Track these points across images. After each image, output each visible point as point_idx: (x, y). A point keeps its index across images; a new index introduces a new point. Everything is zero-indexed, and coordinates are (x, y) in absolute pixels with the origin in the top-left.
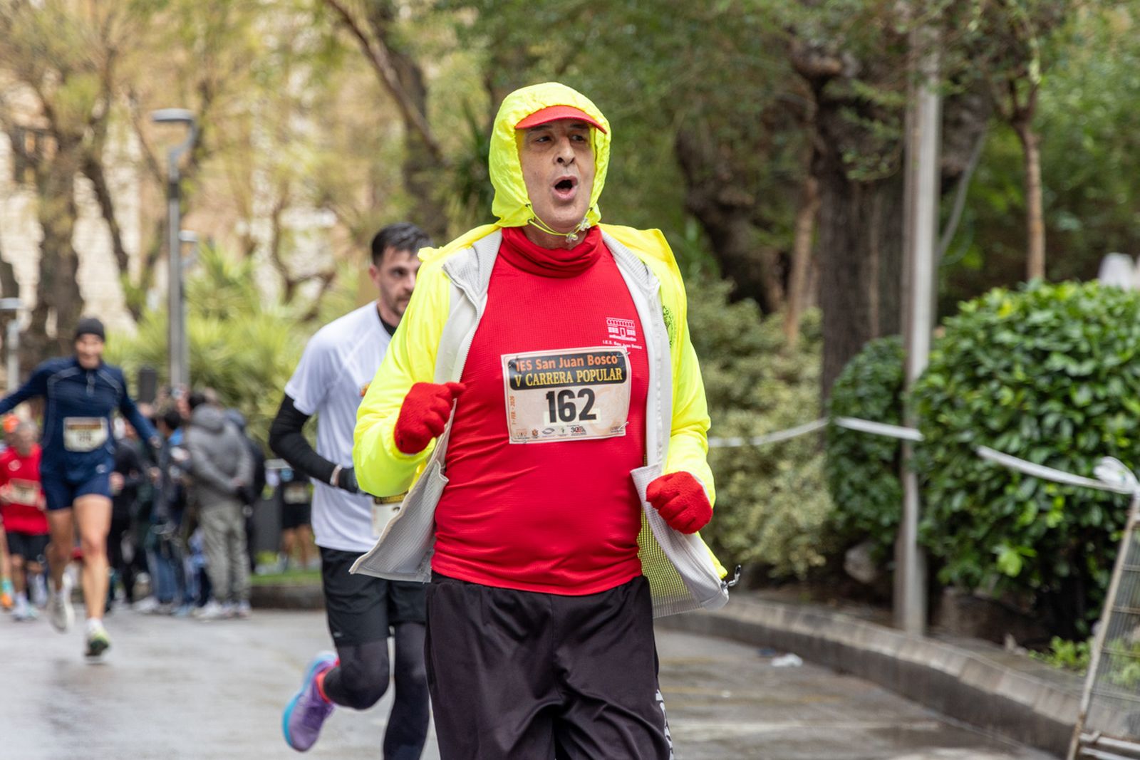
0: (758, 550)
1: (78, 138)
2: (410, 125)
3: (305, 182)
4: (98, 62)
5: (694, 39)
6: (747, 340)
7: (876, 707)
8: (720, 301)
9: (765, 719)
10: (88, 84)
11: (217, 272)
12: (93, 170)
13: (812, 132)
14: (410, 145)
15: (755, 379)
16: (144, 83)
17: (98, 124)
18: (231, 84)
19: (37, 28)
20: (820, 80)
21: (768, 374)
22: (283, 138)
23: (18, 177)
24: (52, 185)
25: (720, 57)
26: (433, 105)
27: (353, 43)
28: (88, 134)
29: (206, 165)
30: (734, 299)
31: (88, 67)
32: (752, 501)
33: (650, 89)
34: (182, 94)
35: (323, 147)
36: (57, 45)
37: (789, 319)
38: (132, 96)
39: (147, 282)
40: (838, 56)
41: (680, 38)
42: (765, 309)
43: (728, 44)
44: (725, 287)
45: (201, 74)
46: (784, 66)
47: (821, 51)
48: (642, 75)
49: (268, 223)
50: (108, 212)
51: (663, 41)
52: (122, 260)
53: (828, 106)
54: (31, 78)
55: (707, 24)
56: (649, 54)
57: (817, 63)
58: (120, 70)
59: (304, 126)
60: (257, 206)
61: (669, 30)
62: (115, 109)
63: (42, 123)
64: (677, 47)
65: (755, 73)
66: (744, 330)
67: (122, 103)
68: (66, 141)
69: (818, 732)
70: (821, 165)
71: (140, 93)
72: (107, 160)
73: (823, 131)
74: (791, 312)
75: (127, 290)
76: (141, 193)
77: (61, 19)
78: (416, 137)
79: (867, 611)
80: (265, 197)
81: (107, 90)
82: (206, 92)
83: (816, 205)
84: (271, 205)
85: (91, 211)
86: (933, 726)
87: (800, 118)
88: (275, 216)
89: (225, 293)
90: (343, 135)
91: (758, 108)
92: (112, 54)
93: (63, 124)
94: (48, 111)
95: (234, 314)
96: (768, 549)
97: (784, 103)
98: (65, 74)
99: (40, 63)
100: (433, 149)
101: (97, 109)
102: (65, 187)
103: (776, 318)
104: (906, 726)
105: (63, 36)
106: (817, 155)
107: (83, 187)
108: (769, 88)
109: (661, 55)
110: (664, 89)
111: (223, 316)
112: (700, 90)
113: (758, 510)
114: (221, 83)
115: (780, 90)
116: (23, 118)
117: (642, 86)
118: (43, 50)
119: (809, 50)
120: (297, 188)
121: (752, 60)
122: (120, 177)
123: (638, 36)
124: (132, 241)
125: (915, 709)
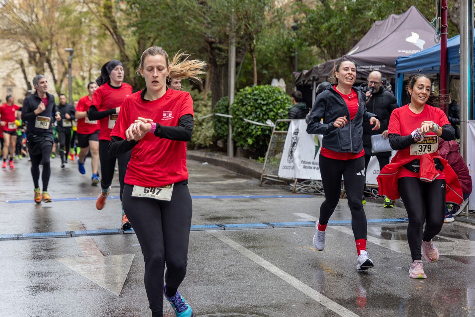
0: (199, 141)
1: (45, 54)
2: (121, 51)
3: (96, 63)
4: (49, 37)
5: (184, 34)
6: (196, 97)
7: (224, 171)
8: (190, 89)
9: (201, 174)
10: (47, 42)
11: (77, 84)
12: (48, 61)
13: (209, 54)
14: (122, 56)
15: (198, 106)
16: (59, 42)
17: (49, 51)
18: (79, 42)
19: (35, 29)
20: (211, 43)
21: (201, 105)
22: (91, 54)
23: (30, 62)
24: (39, 64)
25: (190, 38)
26: (126, 47)
27: (109, 33)
28: (47, 53)
29: (74, 60)
30: (193, 89)
31: (47, 38)
32: (198, 131)
33: (175, 45)
34: (68, 44)
35: (100, 56)
36: (40, 33)
37: (205, 93)
38: (57, 44)
39: (61, 86)
40: (214, 38)
41: (181, 34)
42: (200, 91)
43: (191, 35)
44: (191, 86)
45: (72, 40)
46: (203, 40)
47: (211, 38)
48: (173, 42)
49: (88, 73)
50: (52, 70)
51: (178, 35)
52: (55, 81)
53: (213, 49)
54: (34, 41)
55: (187, 31)
56: (175, 37)
57: (210, 39)
58: (54, 39)
59: (95, 51)
60: (85, 69)
61: (179, 32)
62: (53, 47)
63: (36, 50)
64: (181, 36)
65: (197, 42)
66: (195, 95)
67: (54, 46)
68: (42, 55)
69: (212, 176)
70: (211, 61)
71: (59, 43)
72: (51, 59)
73: (212, 54)
74: (205, 91)
75: (56, 88)
76: (58, 66)
77: (41, 27)
78: (123, 54)
79: (222, 153)
80: (87, 67)
81: (51, 43)
82: (74, 44)
83: (210, 69)
84: (88, 69)
85: (48, 70)
86: (235, 175)
87: (207, 51)
88: (90, 71)
89: (79, 89)
90: (105, 54)
91: (198, 49)
92: (52, 35)
93: (41, 51)
94: (38, 48)
95: (81, 93)
96: (201, 141)
97: (204, 48)
98: (41, 40)
99: (36, 37)
100: (127, 57)
101: (49, 47)
102: (42, 65)
103: (202, 93)
104: (229, 175)
105: (42, 31)
106: (210, 59)
107: (46, 65)
108: (200, 44)
109: (177, 38)
110: (178, 45)
111: (79, 94)
112: (186, 45)
113: (199, 133)
114: (77, 41)
115: (203, 45)
116: (32, 49)
117: (173, 44)
118: (37, 34)
119: (208, 37)
120: (94, 65)
121: (197, 39)
122: (54, 62)
123: (172, 33)
124: (56, 77)
125: (231, 172)
